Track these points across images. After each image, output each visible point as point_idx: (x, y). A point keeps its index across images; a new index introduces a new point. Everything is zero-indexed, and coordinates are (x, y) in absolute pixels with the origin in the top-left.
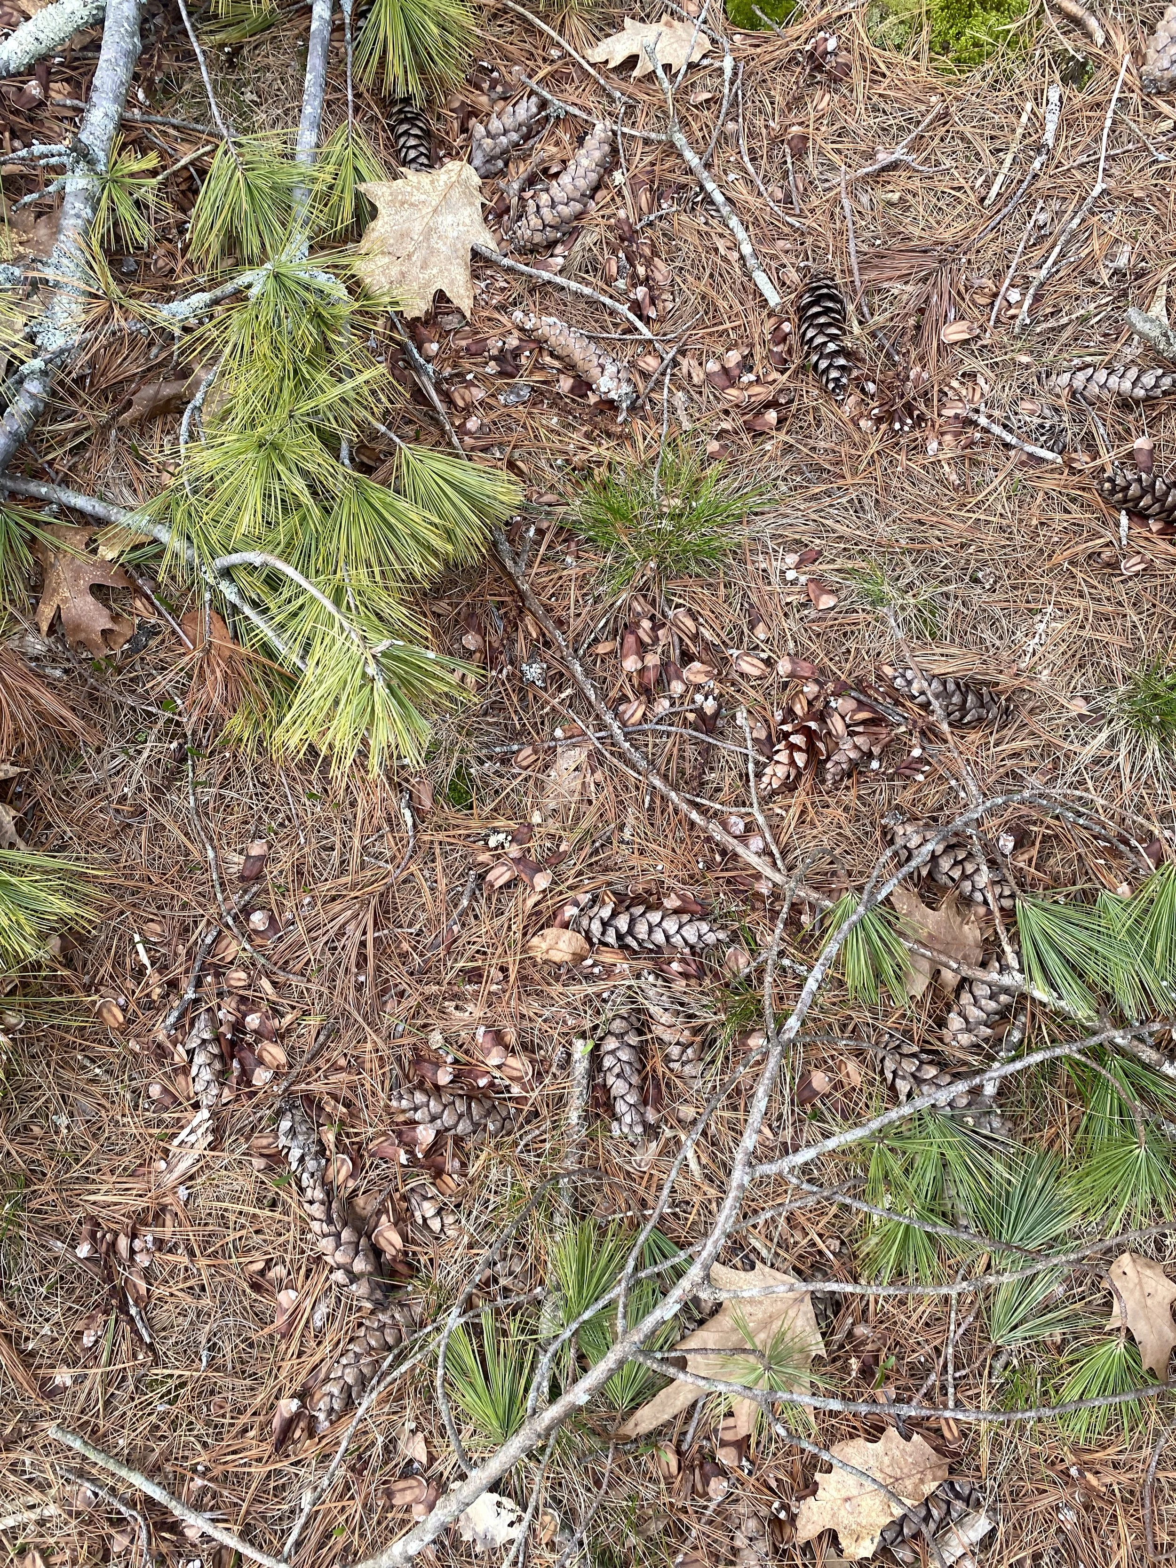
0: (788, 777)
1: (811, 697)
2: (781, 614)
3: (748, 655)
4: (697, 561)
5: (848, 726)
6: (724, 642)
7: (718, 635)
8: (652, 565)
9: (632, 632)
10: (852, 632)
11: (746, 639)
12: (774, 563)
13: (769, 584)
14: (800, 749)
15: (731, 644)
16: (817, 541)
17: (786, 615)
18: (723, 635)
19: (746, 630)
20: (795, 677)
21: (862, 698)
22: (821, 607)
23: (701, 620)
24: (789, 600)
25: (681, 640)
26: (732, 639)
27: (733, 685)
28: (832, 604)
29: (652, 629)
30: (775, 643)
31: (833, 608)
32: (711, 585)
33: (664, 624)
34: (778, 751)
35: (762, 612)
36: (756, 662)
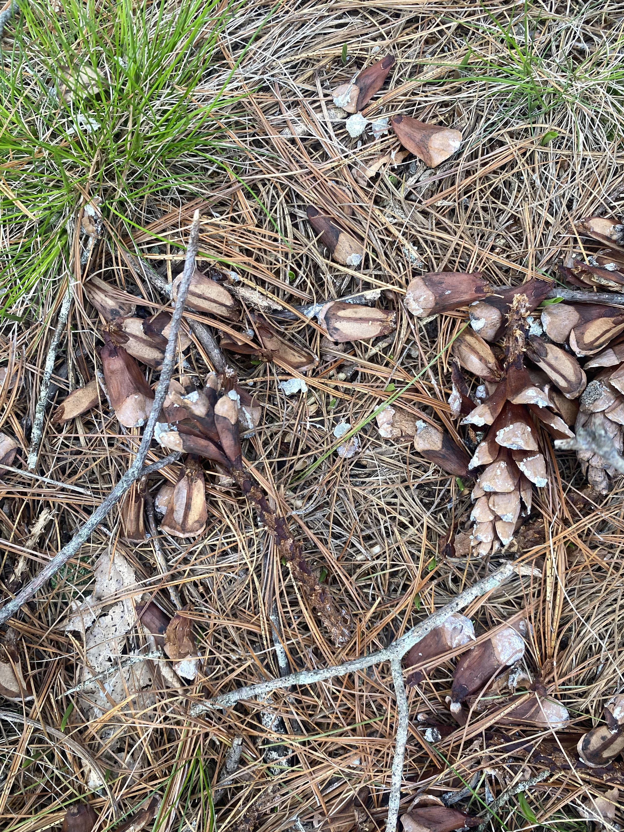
0: (523, 507)
1: (490, 333)
2: (369, 203)
3: (344, 306)
4: (176, 170)
5: (582, 361)
6: (291, 299)
7: (276, 290)
8: (91, 210)
9: (114, 352)
10: (507, 184)
11: (328, 277)
12: (317, 116)
13: (325, 157)
14: (525, 453)
15: (305, 295)
16: (376, 46)
17: (378, 201)
18: (284, 285)
19: (321, 261)
20: (445, 309)
21: (579, 295)
22: (438, 160)
23: (233, 276)
24: (371, 172)
25: (213, 331)
26: (303, 286)
27: (340, 369)
28: (456, 145)
29: (148, 330)
30: (382, 260)
31: (459, 154)
32: (222, 204)
33: (167, 316)
34: (481, 469)
35: (335, 213)
36: (364, 312)
